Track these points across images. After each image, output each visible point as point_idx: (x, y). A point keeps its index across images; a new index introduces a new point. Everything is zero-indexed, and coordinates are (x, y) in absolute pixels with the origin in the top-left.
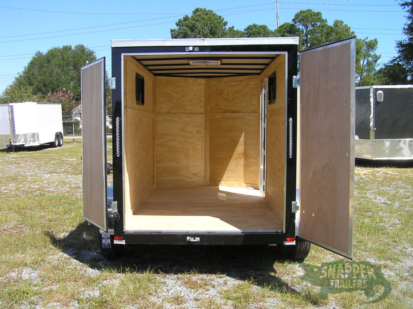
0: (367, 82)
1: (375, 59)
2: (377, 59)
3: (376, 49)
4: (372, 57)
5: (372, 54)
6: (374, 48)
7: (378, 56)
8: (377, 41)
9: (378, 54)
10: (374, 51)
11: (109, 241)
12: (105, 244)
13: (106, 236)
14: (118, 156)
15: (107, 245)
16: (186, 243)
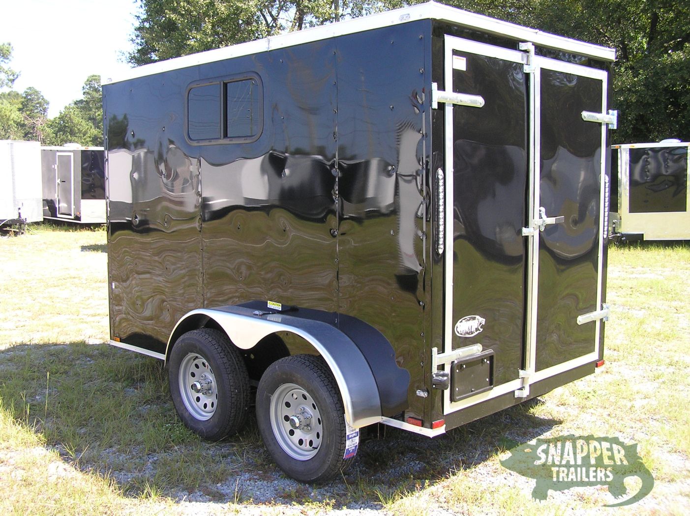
11: (357, 440)
12: (350, 449)
13: (353, 431)
14: (441, 251)
15: (353, 450)
16: (514, 403)
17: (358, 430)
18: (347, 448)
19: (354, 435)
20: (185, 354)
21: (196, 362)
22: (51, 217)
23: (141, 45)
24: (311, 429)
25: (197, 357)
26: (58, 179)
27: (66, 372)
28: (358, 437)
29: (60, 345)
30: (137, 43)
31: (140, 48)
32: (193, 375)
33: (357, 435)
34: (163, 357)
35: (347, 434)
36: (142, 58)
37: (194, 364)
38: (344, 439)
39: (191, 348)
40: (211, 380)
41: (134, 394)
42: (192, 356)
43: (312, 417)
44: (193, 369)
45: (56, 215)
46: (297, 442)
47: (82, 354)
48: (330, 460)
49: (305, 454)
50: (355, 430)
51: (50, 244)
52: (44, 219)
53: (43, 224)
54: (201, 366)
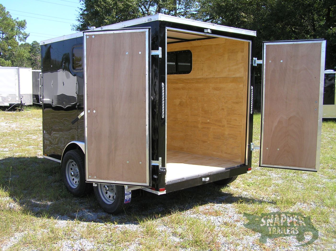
0: (22, 54)
1: (25, 36)
2: (27, 36)
3: (26, 28)
4: (23, 34)
5: (22, 32)
6: (24, 27)
7: (27, 34)
8: (26, 22)
9: (27, 33)
10: (24, 30)
11: (130, 196)
12: (127, 199)
13: (128, 192)
14: (163, 117)
15: (128, 200)
16: (202, 183)
17: (130, 191)
18: (125, 199)
19: (129, 193)
20: (68, 160)
21: (72, 163)
22: (37, 103)
23: (82, 22)
24: (113, 191)
25: (73, 161)
26: (40, 85)
27: (25, 169)
28: (131, 195)
29: (26, 158)
30: (81, 22)
31: (82, 23)
32: (71, 169)
33: (130, 194)
34: (60, 161)
35: (125, 193)
36: (83, 28)
37: (72, 165)
38: (124, 195)
39: (70, 157)
40: (78, 171)
41: (51, 178)
42: (70, 161)
43: (114, 186)
44: (71, 167)
45: (39, 102)
46: (108, 197)
47: (34, 162)
48: (119, 203)
49: (110, 202)
50: (129, 191)
51: (34, 115)
52: (33, 103)
53: (33, 106)
54: (74, 165)
